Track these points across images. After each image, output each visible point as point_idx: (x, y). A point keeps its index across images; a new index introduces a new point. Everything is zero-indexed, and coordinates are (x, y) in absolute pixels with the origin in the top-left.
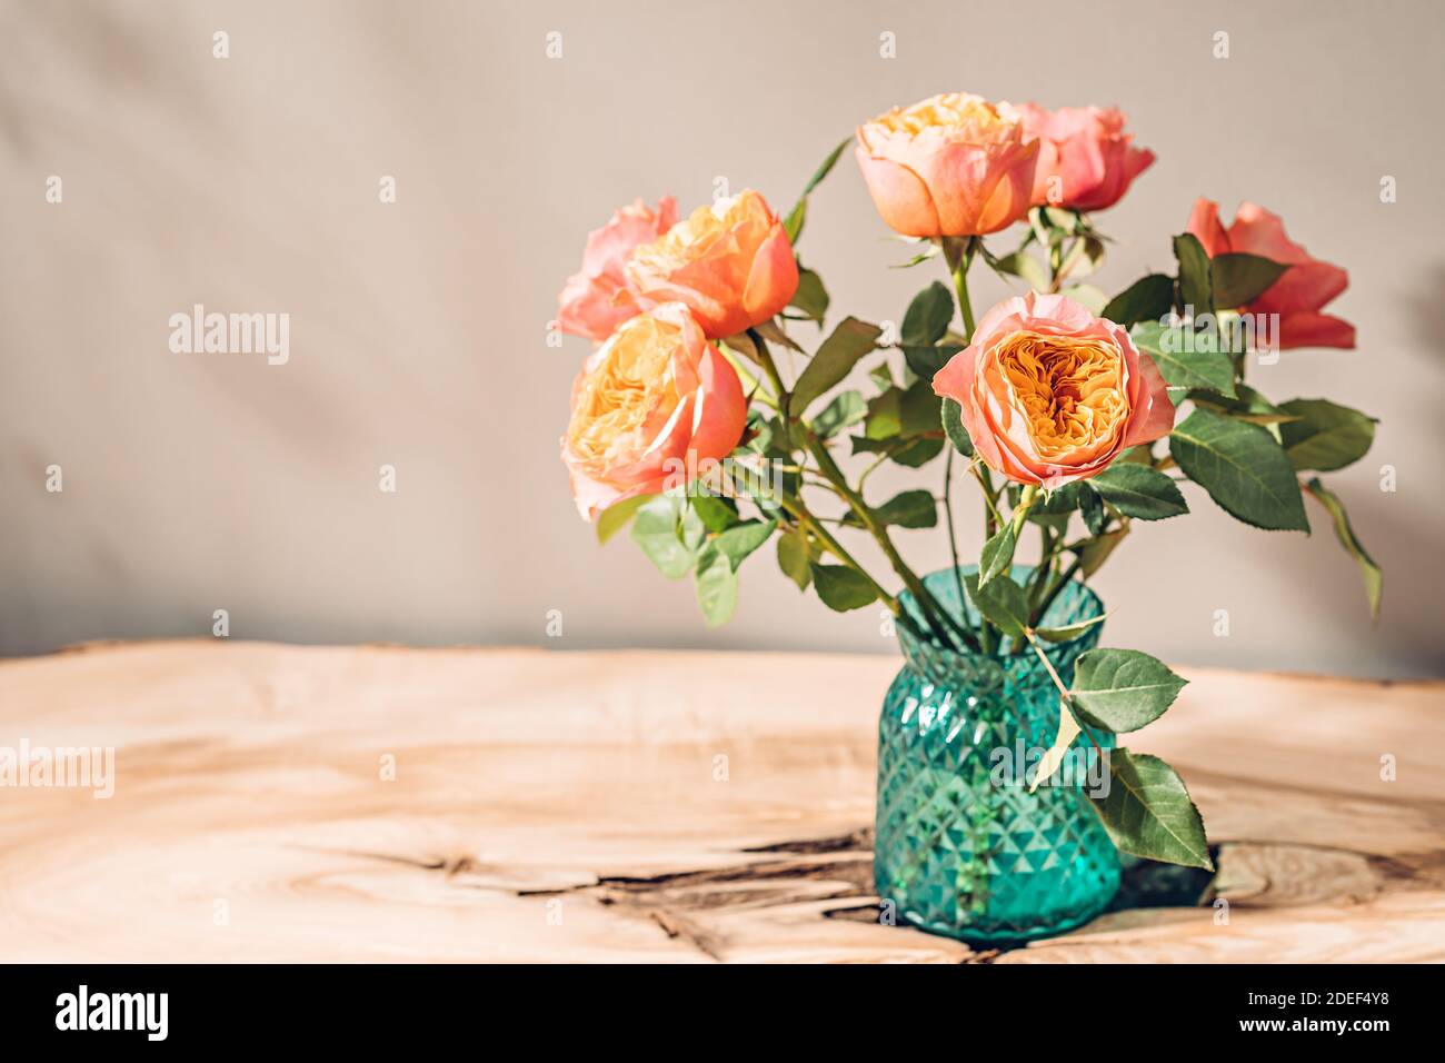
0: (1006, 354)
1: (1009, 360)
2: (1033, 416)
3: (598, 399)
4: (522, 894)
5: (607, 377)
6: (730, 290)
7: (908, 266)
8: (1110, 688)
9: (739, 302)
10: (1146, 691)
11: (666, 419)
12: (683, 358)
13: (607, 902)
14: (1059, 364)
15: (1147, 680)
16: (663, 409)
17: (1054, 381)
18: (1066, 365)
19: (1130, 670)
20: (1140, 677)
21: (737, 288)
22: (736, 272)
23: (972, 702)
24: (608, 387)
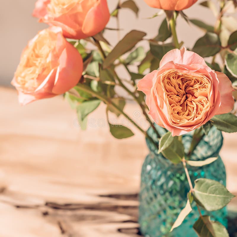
0: (166, 78)
1: (166, 81)
2: (172, 105)
3: (28, 60)
4: (18, 207)
5: (32, 52)
6: (77, 26)
7: (150, 18)
8: (206, 193)
9: (81, 30)
10: (219, 197)
11: (46, 76)
12: (55, 53)
13: (45, 214)
14: (187, 82)
15: (219, 194)
16: (45, 73)
17: (186, 88)
18: (190, 83)
19: (214, 189)
20: (217, 192)
21: (80, 24)
22: (80, 19)
23: (169, 173)
24: (32, 56)
